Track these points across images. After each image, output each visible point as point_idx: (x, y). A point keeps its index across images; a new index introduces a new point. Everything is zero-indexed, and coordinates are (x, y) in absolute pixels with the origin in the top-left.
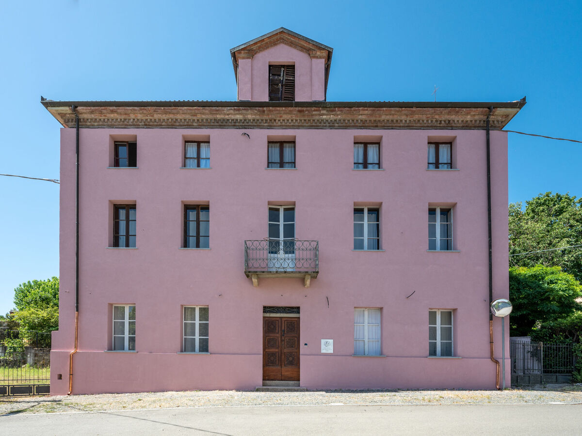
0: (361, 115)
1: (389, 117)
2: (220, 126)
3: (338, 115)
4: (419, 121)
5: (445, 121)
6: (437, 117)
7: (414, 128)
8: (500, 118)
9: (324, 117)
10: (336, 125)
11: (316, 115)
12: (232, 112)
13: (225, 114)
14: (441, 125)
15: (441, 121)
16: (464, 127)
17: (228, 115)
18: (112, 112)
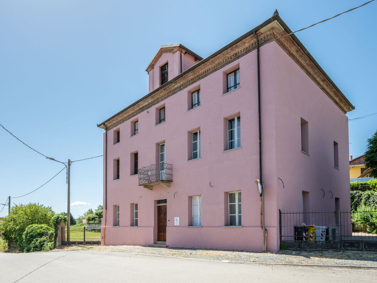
0: (190, 76)
1: (203, 70)
2: (142, 110)
3: (180, 82)
4: (219, 64)
5: (233, 55)
6: (228, 56)
7: (218, 69)
8: (269, 33)
9: (176, 86)
10: (182, 87)
11: (172, 87)
12: (143, 103)
13: (142, 105)
14: (233, 59)
15: (231, 57)
16: (247, 52)
17: (143, 104)
18: (113, 120)
